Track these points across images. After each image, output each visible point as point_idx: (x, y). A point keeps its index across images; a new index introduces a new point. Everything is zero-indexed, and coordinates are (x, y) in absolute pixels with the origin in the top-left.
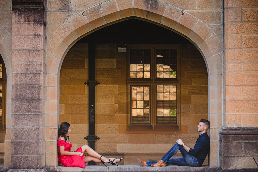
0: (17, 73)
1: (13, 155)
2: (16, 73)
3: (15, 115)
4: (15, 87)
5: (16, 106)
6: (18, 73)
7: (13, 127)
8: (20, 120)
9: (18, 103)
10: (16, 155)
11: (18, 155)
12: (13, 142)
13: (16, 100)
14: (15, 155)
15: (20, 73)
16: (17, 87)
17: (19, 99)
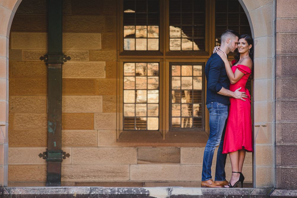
0: (285, 34)
1: (280, 167)
2: (283, 34)
3: (282, 101)
4: (282, 57)
5: (284, 88)
6: (287, 34)
7: (280, 121)
8: (291, 111)
9: (286, 82)
10: (285, 166)
11: (289, 167)
12: (280, 146)
13: (284, 78)
14: (283, 167)
15: (290, 34)
16: (285, 57)
17: (289, 76)
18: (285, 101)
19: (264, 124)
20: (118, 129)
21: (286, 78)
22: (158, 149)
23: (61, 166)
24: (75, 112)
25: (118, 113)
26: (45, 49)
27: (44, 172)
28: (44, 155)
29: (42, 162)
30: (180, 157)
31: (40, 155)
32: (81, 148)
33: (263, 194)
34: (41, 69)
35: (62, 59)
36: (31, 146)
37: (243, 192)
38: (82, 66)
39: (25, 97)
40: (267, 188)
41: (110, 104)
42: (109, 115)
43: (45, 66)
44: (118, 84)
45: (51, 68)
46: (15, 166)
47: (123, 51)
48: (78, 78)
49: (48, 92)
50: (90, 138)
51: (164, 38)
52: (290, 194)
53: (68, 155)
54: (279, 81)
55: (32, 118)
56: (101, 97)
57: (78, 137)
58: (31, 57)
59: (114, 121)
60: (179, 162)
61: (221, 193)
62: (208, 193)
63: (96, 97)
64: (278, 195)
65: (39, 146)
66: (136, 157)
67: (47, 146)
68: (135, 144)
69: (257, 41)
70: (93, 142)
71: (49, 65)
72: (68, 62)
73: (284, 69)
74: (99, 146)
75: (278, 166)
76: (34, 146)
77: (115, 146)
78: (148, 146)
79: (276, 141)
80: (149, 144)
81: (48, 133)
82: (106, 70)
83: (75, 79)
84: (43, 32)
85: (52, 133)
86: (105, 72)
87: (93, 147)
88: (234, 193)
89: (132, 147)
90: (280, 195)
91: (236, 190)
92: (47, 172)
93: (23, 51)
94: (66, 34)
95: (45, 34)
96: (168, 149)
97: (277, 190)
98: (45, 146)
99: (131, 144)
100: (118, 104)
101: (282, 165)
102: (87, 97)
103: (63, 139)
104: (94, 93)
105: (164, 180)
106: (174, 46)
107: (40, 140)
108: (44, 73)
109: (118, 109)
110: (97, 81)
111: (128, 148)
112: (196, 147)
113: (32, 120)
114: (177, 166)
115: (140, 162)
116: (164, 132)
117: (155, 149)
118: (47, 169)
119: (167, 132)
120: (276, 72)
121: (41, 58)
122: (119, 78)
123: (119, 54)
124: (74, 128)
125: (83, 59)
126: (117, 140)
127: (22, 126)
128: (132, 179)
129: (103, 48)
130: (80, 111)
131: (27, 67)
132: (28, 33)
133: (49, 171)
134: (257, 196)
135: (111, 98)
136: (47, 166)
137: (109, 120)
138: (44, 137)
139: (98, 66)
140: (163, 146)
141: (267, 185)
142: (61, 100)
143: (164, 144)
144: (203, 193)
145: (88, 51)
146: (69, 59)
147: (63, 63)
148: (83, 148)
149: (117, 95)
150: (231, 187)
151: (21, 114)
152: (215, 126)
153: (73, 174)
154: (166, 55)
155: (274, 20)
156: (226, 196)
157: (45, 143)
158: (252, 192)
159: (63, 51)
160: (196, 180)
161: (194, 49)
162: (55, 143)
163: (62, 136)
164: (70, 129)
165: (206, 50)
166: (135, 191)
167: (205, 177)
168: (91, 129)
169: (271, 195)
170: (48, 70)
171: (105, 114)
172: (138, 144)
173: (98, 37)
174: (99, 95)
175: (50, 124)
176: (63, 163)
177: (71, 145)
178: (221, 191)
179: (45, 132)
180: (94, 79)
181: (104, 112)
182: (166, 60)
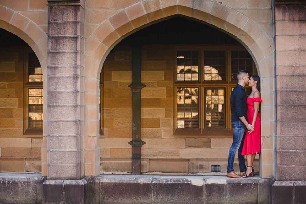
0: (282, 76)
1: (279, 166)
4: (281, 91)
5: (282, 113)
7: (279, 135)
8: (286, 128)
9: (283, 109)
11: (284, 166)
12: (279, 152)
14: (281, 166)
15: (285, 76)
16: (282, 92)
17: (285, 105)
18: (282, 122)
19: (268, 136)
20: (174, 128)
21: (283, 106)
22: (198, 139)
23: (141, 149)
24: (149, 117)
25: (174, 118)
26: (131, 80)
27: (131, 153)
28: (131, 143)
29: (130, 147)
30: (211, 144)
31: (129, 143)
32: (153, 139)
33: (267, 182)
34: (128, 92)
35: (141, 86)
36: (123, 137)
37: (254, 181)
38: (152, 90)
39: (120, 109)
40: (269, 178)
41: (169, 113)
42: (168, 119)
43: (131, 91)
44: (174, 100)
45: (134, 91)
46: (114, 149)
47: (177, 81)
48: (151, 97)
49: (133, 106)
50: (157, 133)
51: (201, 73)
52: (285, 184)
53: (145, 143)
54: (279, 108)
55: (124, 121)
56: (164, 108)
57: (150, 132)
58: (123, 86)
59: (172, 123)
60: (211, 147)
61: (239, 182)
62: (230, 182)
63: (161, 108)
64: (277, 185)
65: (128, 138)
66: (185, 144)
67: (133, 138)
68: (184, 137)
69: (263, 80)
70: (159, 135)
71: (133, 90)
72: (144, 88)
73: (282, 100)
74: (163, 137)
75: (277, 165)
76: (125, 137)
77: (172, 138)
78: (192, 138)
79: (276, 149)
80: (192, 136)
81: (133, 130)
82: (166, 92)
83: (148, 98)
84: (130, 70)
85: (135, 130)
86: (166, 94)
87: (159, 138)
88: (247, 182)
89: (182, 138)
90: (279, 185)
91: (249, 179)
92: (133, 152)
93: (118, 82)
94: (143, 71)
95: (131, 72)
96: (204, 139)
97: (277, 182)
98: (132, 138)
99: (182, 137)
100: (174, 113)
101: (280, 165)
102: (156, 108)
103: (142, 133)
104: (160, 106)
105: (202, 157)
106: (207, 78)
107: (128, 134)
108: (131, 95)
109: (174, 116)
110: (162, 99)
111: (180, 139)
112: (220, 138)
113: (124, 122)
114: (209, 149)
115: (187, 147)
116: (201, 129)
117: (197, 139)
118: (133, 151)
119: (203, 129)
120: (276, 101)
121: (129, 86)
122: (175, 97)
123: (174, 83)
124: (148, 127)
125: (153, 86)
126: (174, 134)
127: (118, 126)
128: (183, 157)
129: (165, 79)
130: (152, 117)
131: (120, 91)
132: (122, 71)
133: (134, 153)
134: (263, 184)
135: (170, 109)
136: (133, 149)
137: (169, 122)
138: (131, 133)
139: (162, 90)
140: (201, 137)
141: (269, 176)
142: (141, 111)
143: (201, 136)
144: (227, 182)
145: (156, 81)
146: (145, 86)
147: (141, 89)
148: (154, 139)
149: (173, 107)
150: (247, 177)
151: (117, 119)
152: (236, 136)
153: (148, 154)
154: (202, 83)
155: (274, 66)
156: (242, 184)
157: (131, 136)
158: (260, 181)
159: (142, 82)
160: (220, 157)
161: (219, 80)
162: (137, 136)
163: (141, 131)
164: (146, 128)
165: (226, 80)
166: (181, 181)
167: (229, 170)
168: (158, 128)
169: (272, 185)
170: (133, 93)
171: (167, 118)
172: (186, 136)
173: (162, 73)
174: (163, 107)
175: (134, 125)
176: (142, 148)
177: (147, 137)
178: (239, 180)
179: (131, 129)
180: (160, 98)
181: (165, 118)
182: (203, 86)
